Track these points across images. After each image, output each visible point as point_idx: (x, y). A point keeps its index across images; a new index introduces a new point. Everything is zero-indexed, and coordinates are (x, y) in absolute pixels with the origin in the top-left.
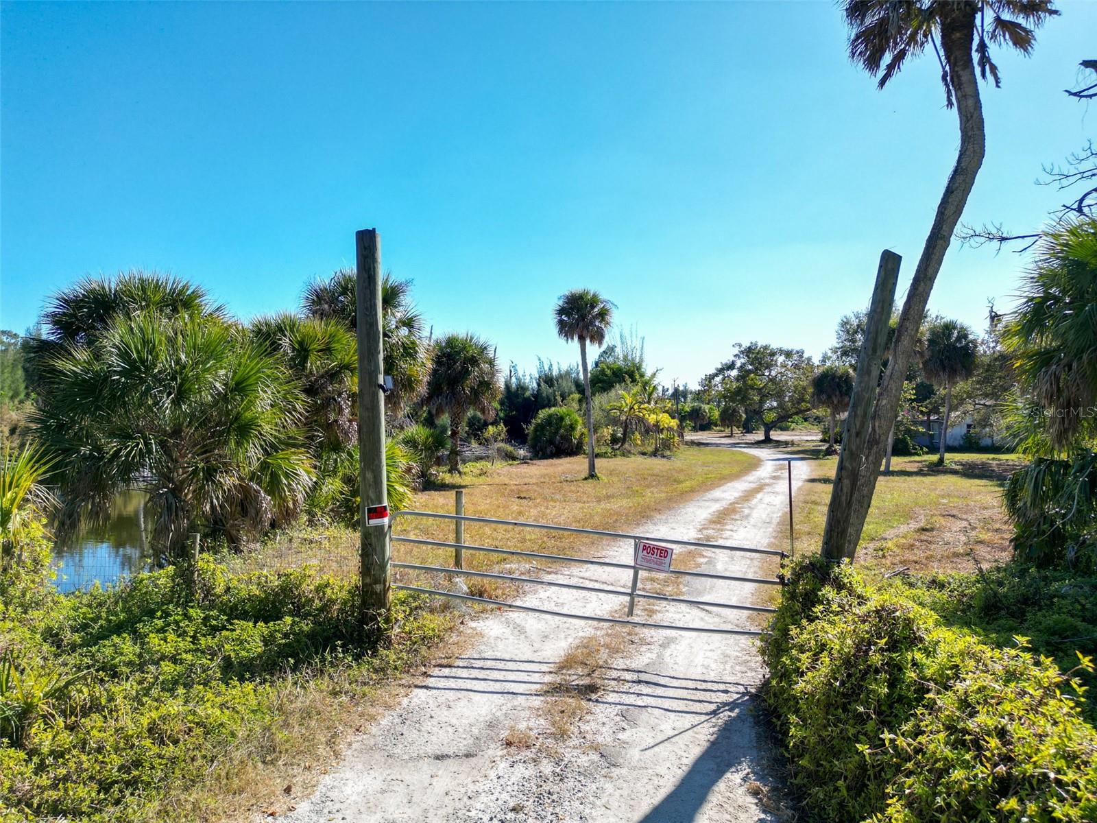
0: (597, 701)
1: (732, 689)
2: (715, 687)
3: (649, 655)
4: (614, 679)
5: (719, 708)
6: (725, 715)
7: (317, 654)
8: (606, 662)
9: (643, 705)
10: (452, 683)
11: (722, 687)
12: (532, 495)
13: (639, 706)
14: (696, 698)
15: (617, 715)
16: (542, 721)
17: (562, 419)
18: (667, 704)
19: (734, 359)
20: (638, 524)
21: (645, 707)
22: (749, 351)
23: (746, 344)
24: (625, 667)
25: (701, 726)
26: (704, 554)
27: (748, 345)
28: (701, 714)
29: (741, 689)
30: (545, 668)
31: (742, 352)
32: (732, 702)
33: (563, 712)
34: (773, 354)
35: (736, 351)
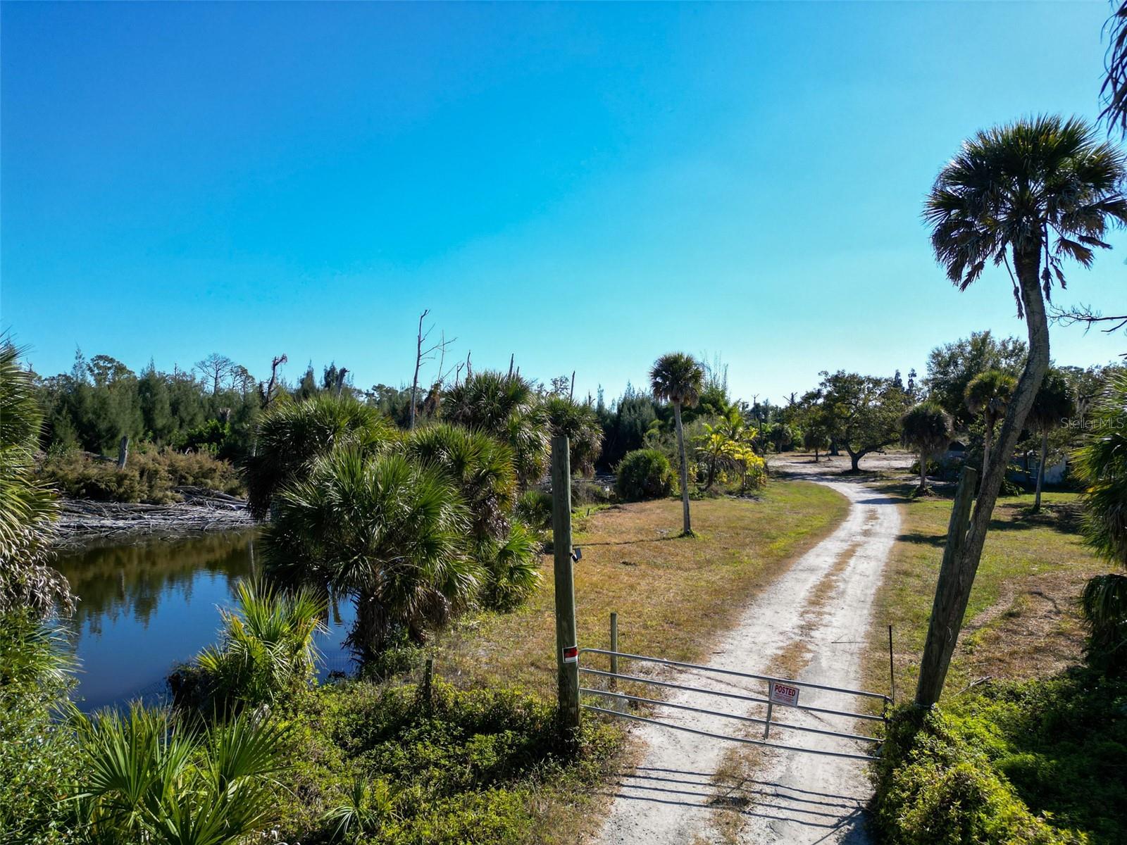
0: (750, 813)
1: (848, 804)
2: (835, 801)
3: (780, 768)
4: (757, 792)
5: (840, 822)
6: (845, 829)
7: (536, 763)
8: (749, 775)
9: (784, 817)
10: (640, 793)
11: (840, 802)
12: (636, 559)
13: (782, 819)
14: (822, 812)
15: (767, 827)
16: (716, 832)
17: (649, 461)
18: (802, 817)
19: (819, 387)
20: (744, 606)
21: (785, 819)
22: (836, 380)
23: (833, 372)
24: (764, 780)
25: (828, 838)
26: (809, 647)
27: (835, 373)
28: (827, 827)
29: (855, 804)
30: (704, 780)
31: (829, 381)
32: (850, 817)
33: (727, 823)
34: (861, 382)
35: (822, 379)
